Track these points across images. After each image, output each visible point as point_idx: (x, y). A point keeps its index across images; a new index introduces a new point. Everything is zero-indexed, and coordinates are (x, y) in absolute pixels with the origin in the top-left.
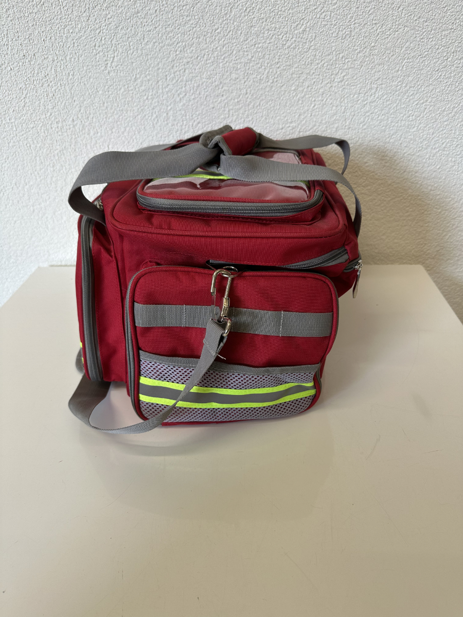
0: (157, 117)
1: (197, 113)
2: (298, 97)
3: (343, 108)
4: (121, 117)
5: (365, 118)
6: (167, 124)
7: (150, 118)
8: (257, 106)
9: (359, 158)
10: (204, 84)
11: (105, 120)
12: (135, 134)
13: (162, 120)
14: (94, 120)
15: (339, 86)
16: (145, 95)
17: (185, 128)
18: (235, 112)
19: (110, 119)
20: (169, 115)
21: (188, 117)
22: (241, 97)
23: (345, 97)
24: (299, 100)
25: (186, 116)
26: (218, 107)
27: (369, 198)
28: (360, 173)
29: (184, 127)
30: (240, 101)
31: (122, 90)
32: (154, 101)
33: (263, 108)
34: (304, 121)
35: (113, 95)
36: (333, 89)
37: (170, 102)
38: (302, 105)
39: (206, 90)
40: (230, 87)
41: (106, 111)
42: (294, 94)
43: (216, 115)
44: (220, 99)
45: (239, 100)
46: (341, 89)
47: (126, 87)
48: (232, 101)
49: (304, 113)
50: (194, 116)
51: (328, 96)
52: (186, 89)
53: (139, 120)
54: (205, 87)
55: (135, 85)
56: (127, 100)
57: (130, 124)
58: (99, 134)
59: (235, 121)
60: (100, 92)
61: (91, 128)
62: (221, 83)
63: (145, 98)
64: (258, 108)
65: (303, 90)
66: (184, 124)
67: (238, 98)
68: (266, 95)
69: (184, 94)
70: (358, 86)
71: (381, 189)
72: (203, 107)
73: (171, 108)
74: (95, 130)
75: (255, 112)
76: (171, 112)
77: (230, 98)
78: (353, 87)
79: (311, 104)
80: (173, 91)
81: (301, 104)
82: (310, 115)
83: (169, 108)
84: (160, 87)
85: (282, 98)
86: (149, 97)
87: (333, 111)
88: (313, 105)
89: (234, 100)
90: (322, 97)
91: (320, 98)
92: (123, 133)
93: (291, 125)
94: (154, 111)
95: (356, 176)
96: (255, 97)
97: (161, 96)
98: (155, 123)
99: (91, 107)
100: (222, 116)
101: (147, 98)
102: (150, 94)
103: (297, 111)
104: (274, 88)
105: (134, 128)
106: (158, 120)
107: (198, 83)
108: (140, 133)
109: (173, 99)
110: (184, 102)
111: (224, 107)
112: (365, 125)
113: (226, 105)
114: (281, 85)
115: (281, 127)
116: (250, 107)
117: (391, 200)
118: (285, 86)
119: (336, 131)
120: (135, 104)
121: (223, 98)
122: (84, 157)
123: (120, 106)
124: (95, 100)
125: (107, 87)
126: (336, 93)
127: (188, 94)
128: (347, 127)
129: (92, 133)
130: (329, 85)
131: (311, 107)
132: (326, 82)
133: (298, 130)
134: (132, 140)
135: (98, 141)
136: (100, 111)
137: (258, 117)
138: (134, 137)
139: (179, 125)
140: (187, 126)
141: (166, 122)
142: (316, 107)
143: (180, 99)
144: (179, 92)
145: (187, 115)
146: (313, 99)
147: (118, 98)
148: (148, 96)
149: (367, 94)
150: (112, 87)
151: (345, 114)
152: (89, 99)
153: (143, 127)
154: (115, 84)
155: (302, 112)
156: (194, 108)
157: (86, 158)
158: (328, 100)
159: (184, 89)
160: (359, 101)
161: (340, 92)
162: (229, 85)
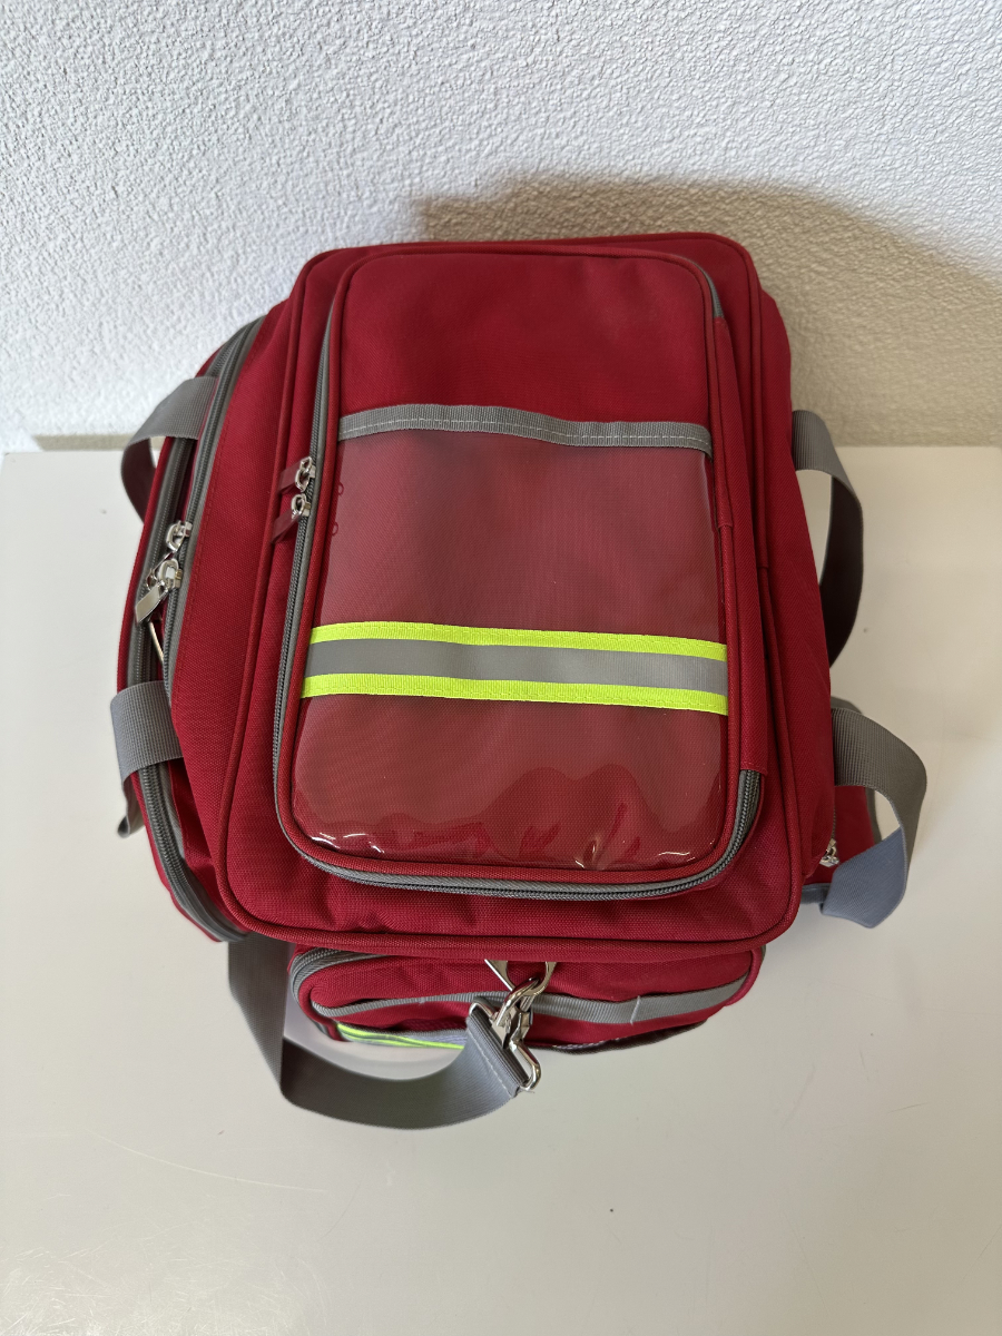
0: (255, 109)
1: (391, 98)
2: (735, 53)
3: (884, 85)
4: (135, 112)
5: (951, 112)
6: (293, 129)
7: (232, 113)
8: (593, 78)
9: (902, 215)
10: (407, 12)
11: (81, 119)
12: (191, 156)
13: (275, 119)
14: (47, 121)
15: (887, 18)
16: (204, 46)
17: (353, 139)
18: (518, 95)
19: (100, 119)
20: (295, 104)
21: (358, 109)
22: (537, 50)
23: (901, 51)
24: (737, 60)
25: (352, 106)
26: (460, 82)
27: (904, 305)
28: (893, 250)
29: (349, 137)
30: (535, 62)
31: (119, 33)
32: (236, 64)
33: (613, 82)
34: (748, 119)
35: (90, 49)
36: (864, 27)
37: (292, 67)
38: (748, 75)
39: (414, 33)
40: (501, 19)
41: (80, 95)
42: (723, 43)
43: (452, 102)
44: (465, 57)
45: (530, 60)
46: (888, 29)
47: (130, 21)
48: (508, 63)
49: (751, 97)
50: (380, 105)
51: (841, 48)
52: (343, 28)
53: (197, 121)
54: (410, 22)
55: (160, 15)
56: (143, 61)
57: (169, 129)
58: (75, 157)
59: (519, 118)
60: (43, 40)
61: (43, 143)
62: (466, 9)
63: (205, 55)
64: (596, 82)
65: (756, 31)
66: (350, 129)
67: (527, 55)
68: (624, 47)
69: (338, 42)
70: (953, 20)
71: (947, 285)
72: (406, 82)
73: (299, 85)
74: (59, 146)
75: (585, 94)
76: (301, 96)
77: (499, 55)
78: (934, 23)
79: (778, 72)
80: (299, 33)
81: (745, 72)
82: (768, 104)
83: (293, 85)
84: (252, 21)
85: (678, 55)
86: (218, 54)
87: (846, 95)
88: (783, 76)
89: (514, 59)
90: (819, 52)
91: (810, 57)
92: (153, 154)
93: (702, 131)
94: (242, 92)
95: (882, 257)
96: (584, 51)
97: (259, 49)
98: (251, 125)
99: (25, 84)
100: (475, 108)
101: (211, 57)
102: (220, 44)
103: (728, 93)
104: (655, 25)
105: (186, 143)
106: (259, 119)
107: (385, 10)
108: (208, 154)
109: (304, 58)
110: (342, 66)
111: (480, 82)
112: (942, 132)
113: (488, 76)
114: (683, 15)
115: (667, 136)
116: (569, 79)
117: (964, 309)
118: (694, 19)
119: (846, 147)
120: (172, 76)
121: (476, 55)
122: (48, 217)
123: (121, 81)
124: (29, 62)
125: (60, 25)
126: (869, 41)
127: (351, 43)
128: (883, 138)
129: (51, 158)
130: (852, 16)
131: (776, 83)
132: (841, 7)
133: (724, 144)
134: (185, 172)
135: (79, 178)
136: (60, 96)
137: (593, 108)
138: (192, 164)
139: (331, 131)
140: (359, 134)
141: (287, 125)
142: (792, 82)
143: (328, 60)
144: (319, 36)
145: (358, 103)
146: (789, 59)
147: (109, 57)
148: (213, 50)
149: (975, 45)
150: (79, 23)
151: (887, 100)
152: (8, 59)
153: (214, 138)
154: (86, 14)
155: (744, 94)
156: (378, 85)
157: (52, 217)
158: (839, 61)
159: (335, 27)
160: (944, 65)
161: (883, 37)
162: (497, 14)
